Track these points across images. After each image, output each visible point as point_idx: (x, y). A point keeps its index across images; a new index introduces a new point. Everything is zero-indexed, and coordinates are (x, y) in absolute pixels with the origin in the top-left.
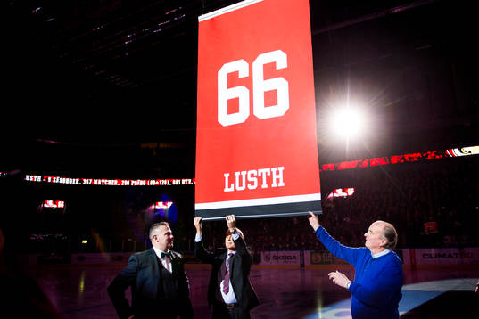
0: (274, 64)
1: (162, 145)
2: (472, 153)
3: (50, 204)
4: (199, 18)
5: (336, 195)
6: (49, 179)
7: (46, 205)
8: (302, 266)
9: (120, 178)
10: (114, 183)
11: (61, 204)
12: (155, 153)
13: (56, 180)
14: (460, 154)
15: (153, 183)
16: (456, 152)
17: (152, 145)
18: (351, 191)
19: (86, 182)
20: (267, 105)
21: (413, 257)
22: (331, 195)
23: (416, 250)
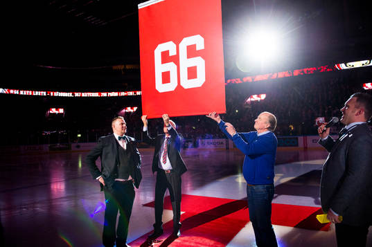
0: (195, 46)
1: (127, 67)
2: (355, 67)
3: (54, 111)
4: (139, 5)
5: (252, 99)
6: (52, 94)
7: (51, 112)
8: (227, 148)
9: (100, 91)
10: (96, 95)
11: (61, 111)
12: (123, 73)
13: (56, 94)
14: (345, 68)
15: (123, 94)
16: (343, 66)
17: (121, 67)
18: (263, 97)
19: (77, 95)
20: (189, 78)
21: (305, 142)
22: (249, 100)
23: (308, 137)
